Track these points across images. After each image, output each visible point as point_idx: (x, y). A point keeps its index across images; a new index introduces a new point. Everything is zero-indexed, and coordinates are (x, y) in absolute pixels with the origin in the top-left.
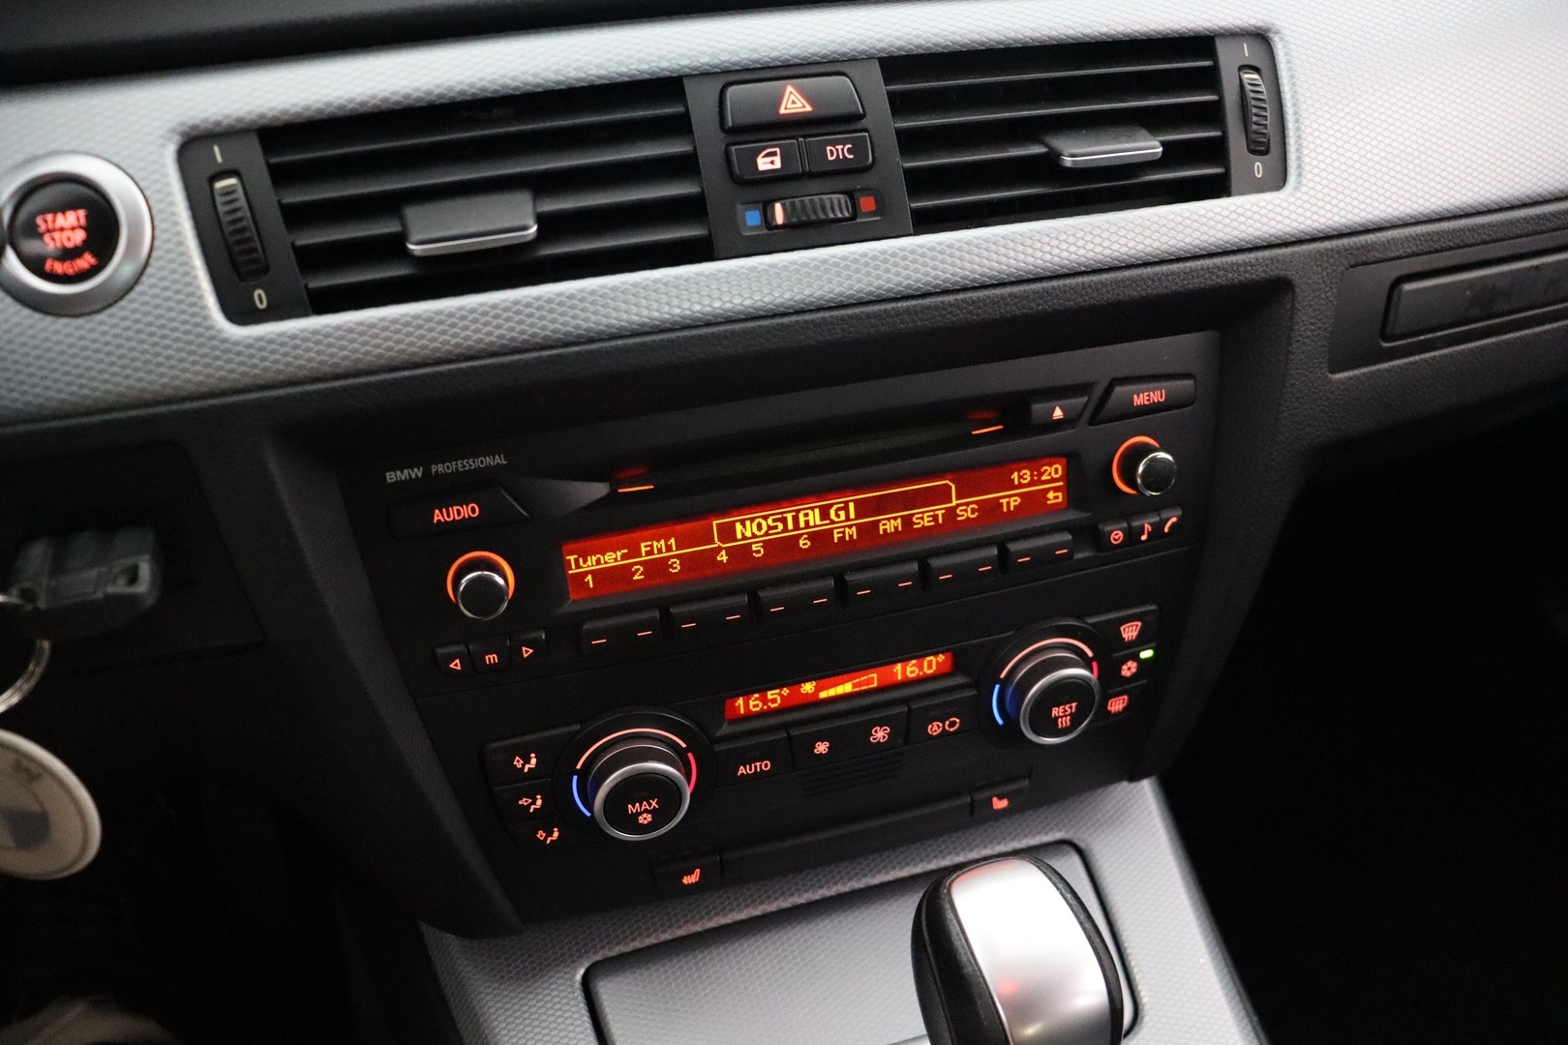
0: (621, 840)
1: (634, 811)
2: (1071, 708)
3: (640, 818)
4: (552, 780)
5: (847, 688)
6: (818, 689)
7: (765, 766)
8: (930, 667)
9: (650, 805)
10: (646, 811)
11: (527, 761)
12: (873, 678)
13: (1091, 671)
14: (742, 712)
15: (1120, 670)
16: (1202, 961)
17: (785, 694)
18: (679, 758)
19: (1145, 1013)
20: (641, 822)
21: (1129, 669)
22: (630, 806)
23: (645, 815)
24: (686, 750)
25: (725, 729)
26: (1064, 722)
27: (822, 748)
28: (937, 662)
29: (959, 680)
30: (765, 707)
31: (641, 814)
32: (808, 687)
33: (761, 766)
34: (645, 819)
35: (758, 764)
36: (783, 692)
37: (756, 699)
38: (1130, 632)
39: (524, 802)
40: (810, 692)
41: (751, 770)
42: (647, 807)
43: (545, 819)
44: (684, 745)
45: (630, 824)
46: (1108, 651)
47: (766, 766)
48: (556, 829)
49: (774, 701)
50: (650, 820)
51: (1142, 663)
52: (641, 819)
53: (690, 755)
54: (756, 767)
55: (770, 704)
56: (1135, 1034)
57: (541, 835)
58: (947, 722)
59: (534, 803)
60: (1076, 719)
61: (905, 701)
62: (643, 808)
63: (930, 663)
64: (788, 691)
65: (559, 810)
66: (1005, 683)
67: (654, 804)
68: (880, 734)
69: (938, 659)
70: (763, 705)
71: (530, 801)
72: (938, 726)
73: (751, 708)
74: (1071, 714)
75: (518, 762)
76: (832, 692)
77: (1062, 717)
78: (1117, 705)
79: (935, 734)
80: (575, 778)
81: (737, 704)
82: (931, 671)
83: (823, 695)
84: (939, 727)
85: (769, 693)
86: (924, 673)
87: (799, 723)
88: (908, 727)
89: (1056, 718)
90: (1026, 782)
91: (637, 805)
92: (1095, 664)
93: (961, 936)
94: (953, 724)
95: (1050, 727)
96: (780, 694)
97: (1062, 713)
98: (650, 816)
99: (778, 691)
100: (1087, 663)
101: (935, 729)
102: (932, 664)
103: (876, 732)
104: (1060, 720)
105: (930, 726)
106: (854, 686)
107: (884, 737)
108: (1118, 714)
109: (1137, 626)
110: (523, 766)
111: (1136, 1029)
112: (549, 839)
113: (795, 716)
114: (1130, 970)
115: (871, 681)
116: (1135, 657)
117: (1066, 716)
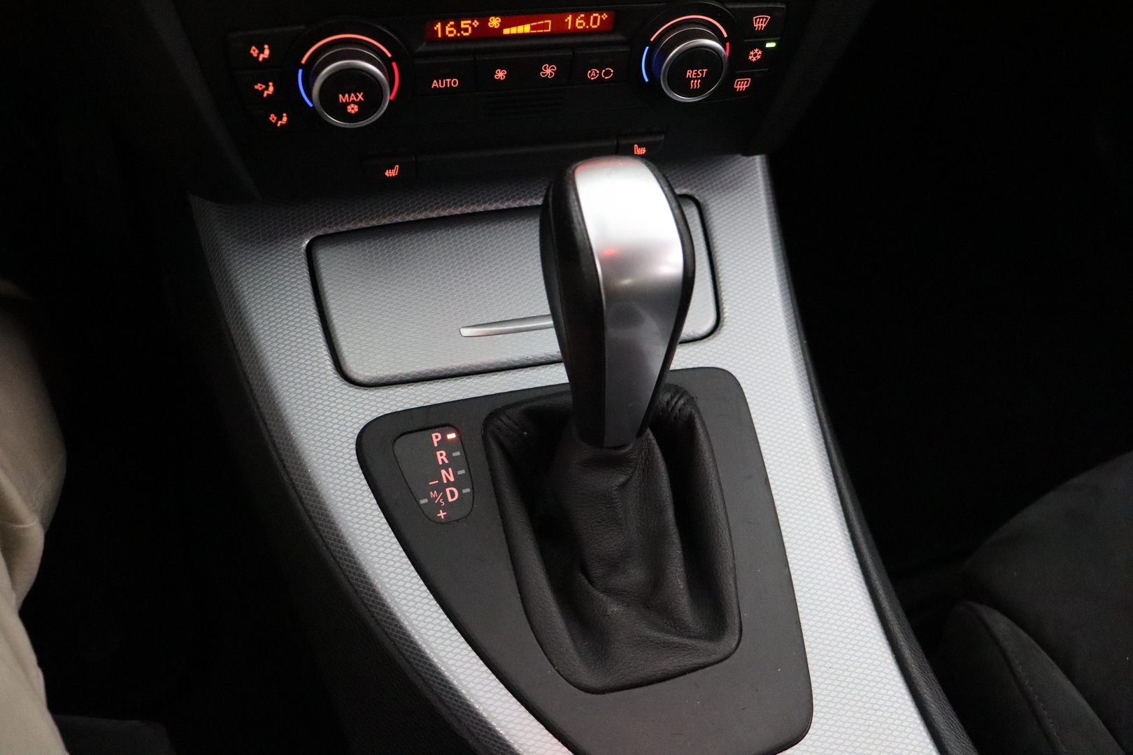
0: (333, 125)
1: (344, 101)
2: (702, 72)
3: (349, 107)
4: (281, 69)
5: (526, 29)
6: (503, 25)
7: (453, 82)
8: (595, 23)
9: (357, 97)
10: (353, 102)
11: (261, 51)
12: (548, 23)
13: (725, 48)
14: (440, 35)
15: (748, 55)
16: (774, 295)
17: (476, 26)
18: (385, 65)
19: (724, 323)
20: (349, 111)
21: (755, 55)
22: (341, 96)
23: (352, 105)
24: (391, 60)
25: (423, 48)
26: (695, 84)
27: (500, 74)
28: (601, 19)
29: (618, 37)
30: (459, 35)
31: (349, 104)
32: (494, 22)
33: (450, 82)
34: (353, 109)
35: (448, 80)
36: (473, 24)
37: (452, 26)
38: (760, 23)
39: (259, 87)
40: (496, 27)
41: (442, 85)
42: (355, 99)
43: (275, 104)
44: (389, 55)
45: (340, 112)
46: (740, 37)
47: (455, 83)
48: (285, 115)
49: (466, 30)
50: (357, 110)
51: (766, 51)
52: (349, 109)
53: (394, 65)
54: (446, 82)
55: (462, 32)
56: (714, 337)
57: (273, 118)
58: (604, 71)
59: (267, 88)
60: (705, 84)
61: (572, 47)
62: (351, 99)
63: (595, 18)
64: (478, 23)
65: (287, 99)
66: (653, 46)
67: (360, 97)
68: (548, 71)
69: (603, 16)
70: (457, 32)
71: (264, 87)
72: (595, 72)
73: (447, 33)
74: (701, 78)
75: (254, 51)
76: (514, 30)
77: (694, 79)
78: (741, 85)
79: (592, 79)
80: (300, 71)
81: (435, 28)
82: (595, 27)
83: (506, 31)
84: (596, 74)
85: (463, 22)
86: (590, 27)
87: (484, 51)
88: (571, 69)
89: (690, 79)
90: (663, 137)
91: (347, 95)
92: (728, 44)
93: (579, 213)
94: (607, 73)
95: (684, 88)
96: (471, 25)
97: (694, 76)
98: (356, 107)
99: (469, 22)
100: (722, 40)
101: (593, 74)
102: (597, 19)
103: (545, 68)
104: (692, 81)
105: (589, 72)
106: (532, 28)
107: (551, 74)
108: (741, 93)
109: (767, 18)
110: (259, 54)
111: (715, 333)
112: (279, 123)
113: (483, 45)
114: (719, 292)
115: (545, 26)
116: (762, 47)
117: (698, 79)
